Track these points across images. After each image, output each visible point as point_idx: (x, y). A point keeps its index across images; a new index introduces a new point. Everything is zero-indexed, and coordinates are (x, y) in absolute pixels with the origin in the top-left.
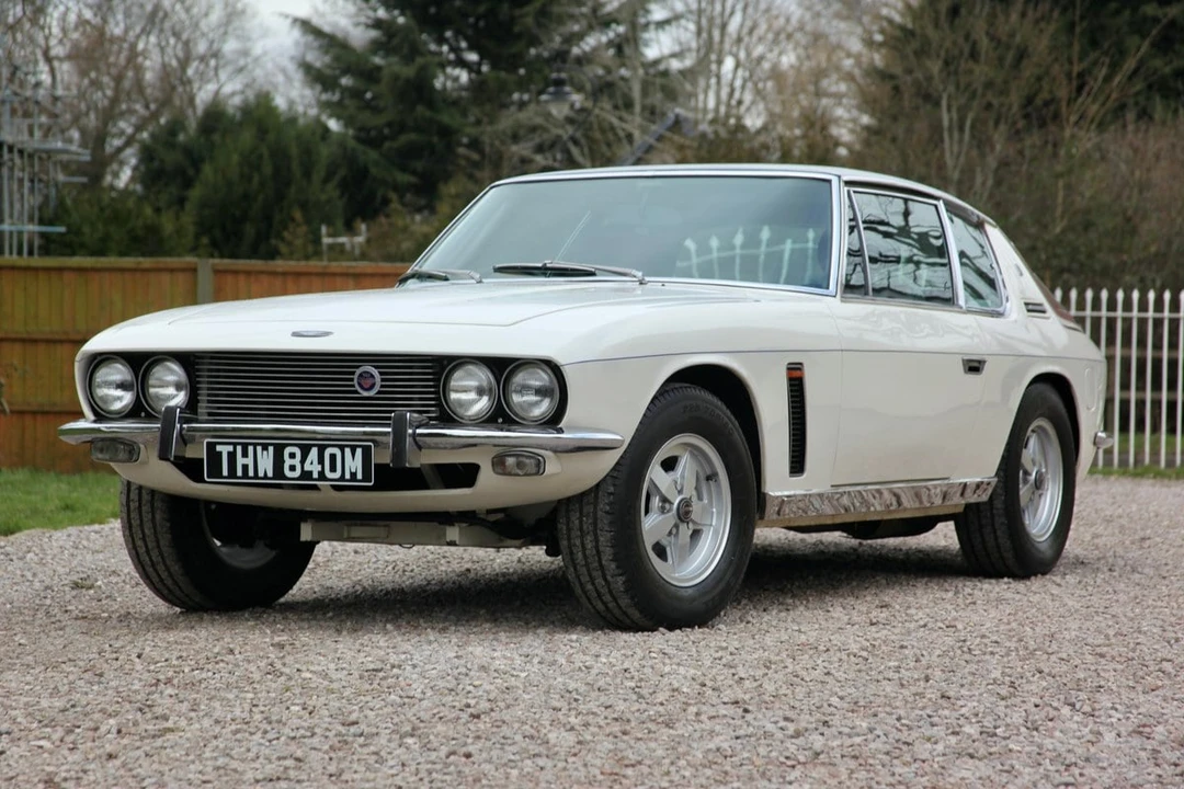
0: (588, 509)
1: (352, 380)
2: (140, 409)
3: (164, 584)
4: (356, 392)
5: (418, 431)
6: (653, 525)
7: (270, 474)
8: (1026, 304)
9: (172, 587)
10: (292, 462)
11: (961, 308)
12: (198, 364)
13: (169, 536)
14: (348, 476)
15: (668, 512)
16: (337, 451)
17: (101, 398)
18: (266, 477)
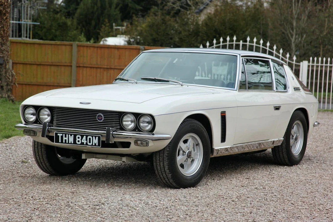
0: (161, 155)
1: (96, 117)
2: (37, 121)
3: (44, 168)
4: (97, 121)
5: (113, 133)
6: (180, 159)
7: (72, 143)
8: (294, 88)
9: (46, 169)
10: (79, 139)
11: (275, 91)
12: (54, 110)
13: (46, 155)
14: (94, 144)
15: (185, 155)
16: (91, 137)
17: (27, 118)
18: (71, 143)
